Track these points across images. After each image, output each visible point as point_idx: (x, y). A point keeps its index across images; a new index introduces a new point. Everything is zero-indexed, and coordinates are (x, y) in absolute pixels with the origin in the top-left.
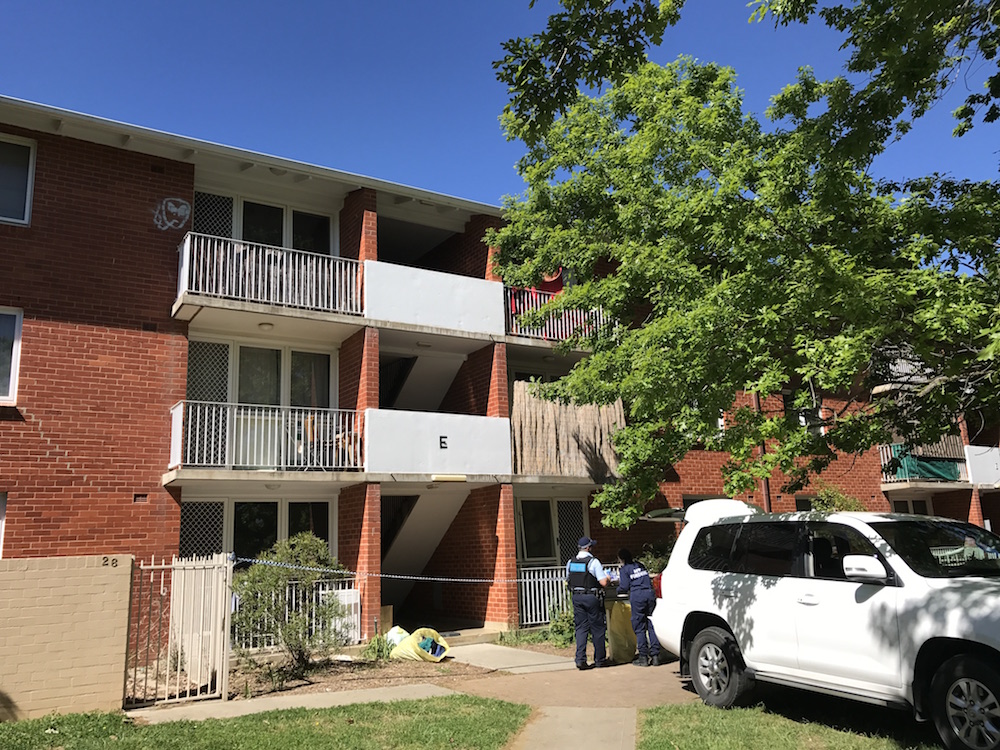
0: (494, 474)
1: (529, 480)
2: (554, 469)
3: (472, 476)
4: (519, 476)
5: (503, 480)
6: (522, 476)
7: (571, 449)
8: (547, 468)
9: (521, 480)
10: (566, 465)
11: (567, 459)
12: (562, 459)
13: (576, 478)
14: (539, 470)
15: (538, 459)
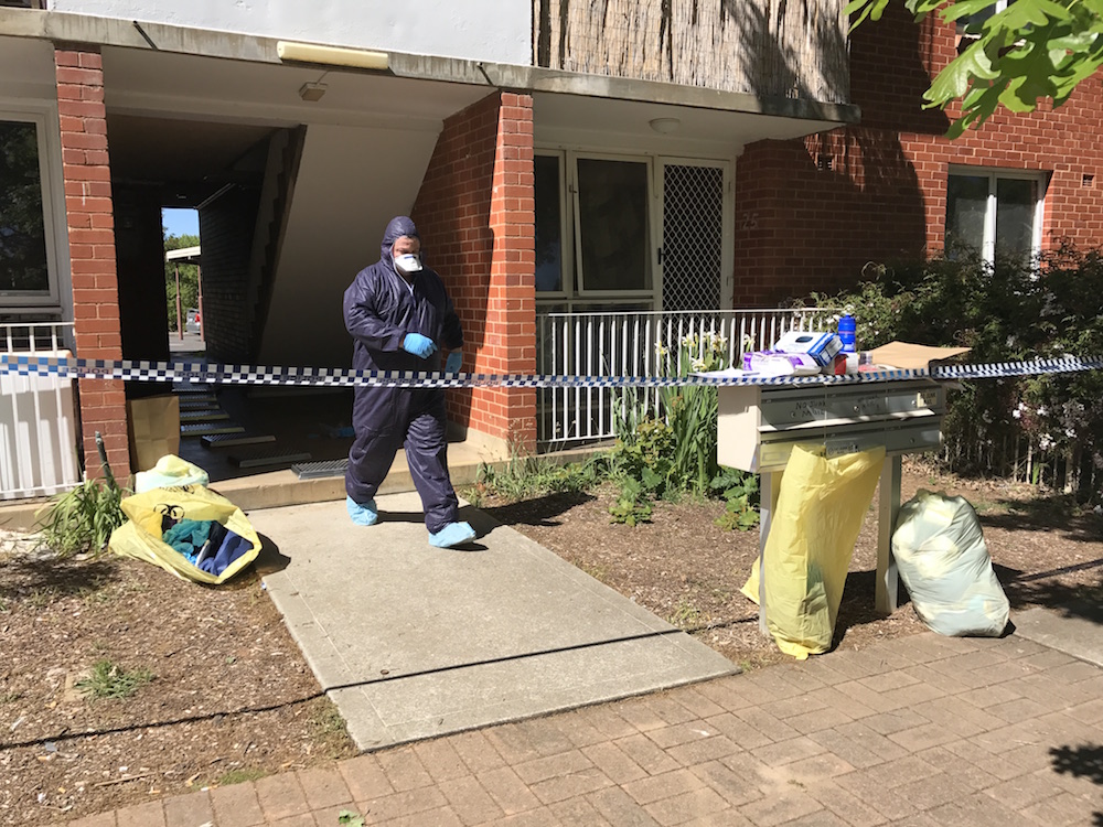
0: (479, 60)
1: (579, 86)
2: (652, 66)
3: (412, 60)
4: (553, 75)
5: (505, 79)
6: (561, 75)
7: (704, 17)
8: (634, 61)
9: (557, 85)
10: (687, 56)
11: (690, 41)
12: (675, 40)
13: (710, 92)
14: (613, 63)
15: (612, 33)
